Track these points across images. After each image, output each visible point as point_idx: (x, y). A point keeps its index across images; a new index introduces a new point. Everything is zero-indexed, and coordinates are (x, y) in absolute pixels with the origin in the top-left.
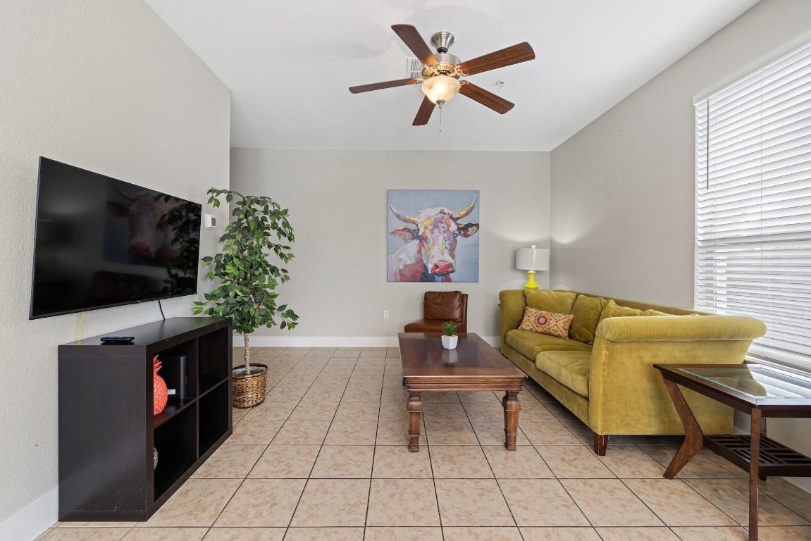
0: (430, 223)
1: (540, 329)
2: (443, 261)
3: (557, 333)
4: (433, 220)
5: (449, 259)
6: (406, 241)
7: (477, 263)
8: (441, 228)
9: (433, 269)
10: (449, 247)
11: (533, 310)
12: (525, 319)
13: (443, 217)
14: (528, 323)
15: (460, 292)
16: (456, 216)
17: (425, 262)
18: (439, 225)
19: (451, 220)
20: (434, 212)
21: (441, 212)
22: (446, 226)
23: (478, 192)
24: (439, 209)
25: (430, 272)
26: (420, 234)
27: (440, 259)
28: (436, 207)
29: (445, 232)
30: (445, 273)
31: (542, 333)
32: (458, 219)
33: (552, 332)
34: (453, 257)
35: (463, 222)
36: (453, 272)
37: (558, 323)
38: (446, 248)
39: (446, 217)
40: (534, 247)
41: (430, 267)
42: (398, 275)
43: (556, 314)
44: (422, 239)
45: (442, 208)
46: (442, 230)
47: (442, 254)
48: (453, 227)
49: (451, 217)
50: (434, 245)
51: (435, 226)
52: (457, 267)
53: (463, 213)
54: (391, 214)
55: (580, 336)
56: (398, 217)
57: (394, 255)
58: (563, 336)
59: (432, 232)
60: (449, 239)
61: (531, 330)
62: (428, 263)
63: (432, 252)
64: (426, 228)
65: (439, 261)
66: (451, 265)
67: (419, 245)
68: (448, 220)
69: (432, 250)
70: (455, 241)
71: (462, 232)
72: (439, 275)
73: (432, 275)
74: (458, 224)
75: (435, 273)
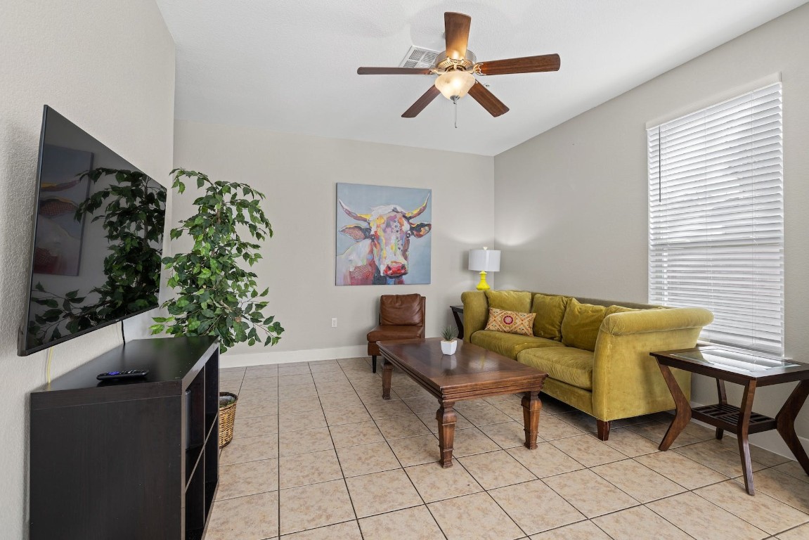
0: (383, 221)
1: (507, 329)
2: (396, 262)
3: (523, 332)
4: (385, 218)
5: (402, 261)
6: (357, 240)
7: (429, 264)
8: (393, 227)
9: (386, 271)
10: (402, 248)
11: (498, 310)
12: (491, 319)
13: (395, 216)
14: (494, 323)
15: (419, 295)
16: (408, 215)
17: (377, 263)
18: (392, 223)
19: (404, 219)
20: (386, 210)
21: (393, 211)
22: (399, 225)
23: (430, 191)
24: (392, 207)
25: (382, 274)
26: (372, 233)
27: (394, 260)
28: (389, 204)
29: (397, 231)
30: (397, 275)
31: (509, 332)
32: (411, 218)
33: (518, 331)
34: (406, 258)
35: (416, 221)
36: (405, 274)
37: (523, 322)
38: (399, 249)
39: (399, 216)
40: (485, 248)
41: (382, 268)
42: (348, 277)
43: (520, 313)
44: (375, 239)
45: (395, 206)
46: (395, 229)
47: (395, 255)
48: (406, 227)
49: (404, 216)
50: (386, 244)
51: (388, 225)
52: (409, 269)
53: (415, 212)
54: (339, 208)
55: (545, 332)
56: (349, 213)
57: (343, 256)
58: (529, 334)
59: (384, 231)
60: (402, 239)
61: (498, 331)
62: (380, 264)
63: (384, 253)
64: (378, 226)
65: (392, 262)
66: (403, 267)
67: (371, 245)
68: (400, 218)
69: (384, 251)
70: (408, 242)
71: (415, 232)
72: (391, 278)
73: (385, 277)
74: (411, 224)
75: (387, 275)
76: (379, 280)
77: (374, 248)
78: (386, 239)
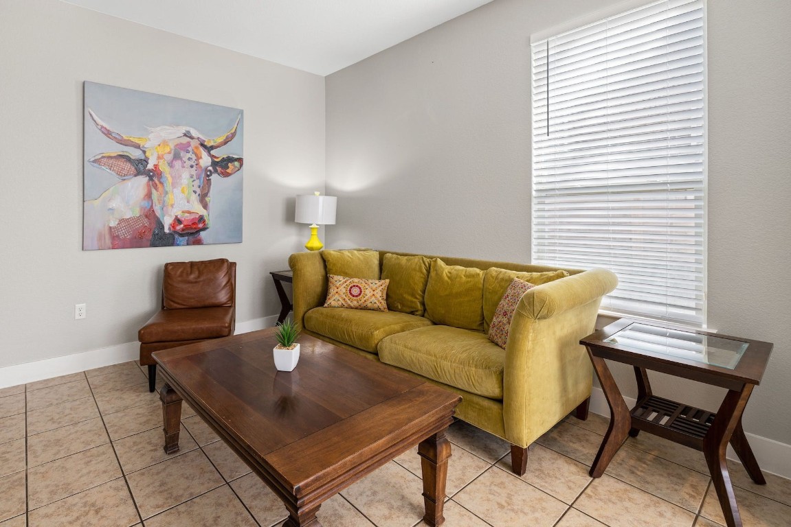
0: (168, 149)
1: (355, 303)
2: (189, 212)
3: (376, 306)
4: (172, 145)
5: (199, 209)
6: (123, 177)
7: (240, 215)
8: (185, 159)
9: (173, 226)
10: (199, 191)
11: (340, 278)
12: (332, 291)
13: (189, 143)
14: (337, 296)
15: (227, 261)
16: (209, 144)
17: (158, 213)
18: (182, 154)
19: (201, 149)
20: (173, 134)
21: (185, 135)
22: (194, 157)
23: (241, 112)
24: (183, 130)
25: (167, 230)
26: (150, 166)
27: (186, 209)
28: (178, 125)
29: (192, 167)
30: (192, 231)
31: (356, 308)
32: (212, 148)
33: (369, 305)
34: (205, 206)
35: (220, 153)
36: (204, 229)
37: (375, 293)
38: (195, 192)
39: (194, 143)
40: (317, 193)
41: (167, 222)
42: (107, 237)
43: (370, 281)
44: (154, 176)
45: (188, 129)
46: (189, 163)
47: (188, 202)
48: (206, 161)
49: (202, 145)
50: (174, 185)
51: (177, 156)
52: (210, 222)
53: (220, 140)
54: (89, 125)
55: (403, 305)
56: (108, 133)
57: (97, 203)
58: (382, 308)
59: (171, 165)
60: (199, 178)
61: (342, 306)
62: (164, 216)
63: (170, 198)
64: (159, 158)
65: (183, 212)
66: (201, 219)
67: (148, 185)
68: (196, 148)
69: (170, 195)
70: (208, 182)
71: (219, 169)
72: (182, 235)
73: (171, 235)
74: (212, 157)
75: (176, 232)
76: (161, 239)
77: (154, 191)
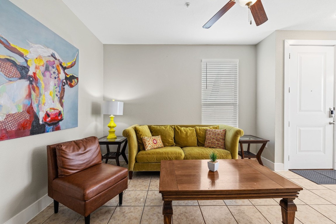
0: (42, 63)
2: (54, 109)
4: (45, 61)
5: (59, 107)
6: (10, 79)
8: (52, 72)
9: (44, 118)
10: (59, 94)
13: (54, 61)
16: (64, 65)
17: (35, 109)
18: (50, 68)
19: (60, 67)
20: (46, 52)
22: (56, 72)
23: (78, 50)
24: (51, 51)
25: (41, 122)
26: (30, 73)
27: (52, 107)
29: (55, 78)
30: (55, 122)
32: (66, 68)
34: (62, 105)
36: (61, 120)
38: (57, 95)
39: (57, 62)
41: (41, 115)
44: (33, 80)
45: (54, 52)
46: (54, 76)
47: (53, 102)
48: (62, 76)
49: (61, 65)
50: (45, 90)
51: (47, 69)
52: (64, 115)
53: (69, 64)
59: (44, 75)
60: (59, 86)
62: (39, 112)
63: (43, 99)
64: (37, 68)
65: (51, 109)
66: (60, 114)
67: (29, 86)
68: (58, 66)
69: (43, 97)
70: (63, 90)
71: (69, 82)
72: (49, 125)
73: (43, 126)
74: (66, 74)
75: (46, 123)
77: (32, 92)
78: (46, 84)
